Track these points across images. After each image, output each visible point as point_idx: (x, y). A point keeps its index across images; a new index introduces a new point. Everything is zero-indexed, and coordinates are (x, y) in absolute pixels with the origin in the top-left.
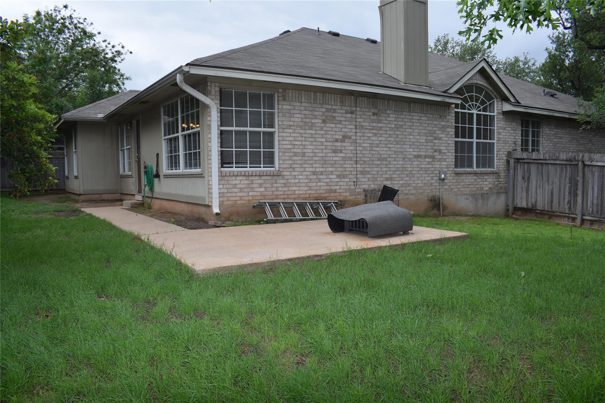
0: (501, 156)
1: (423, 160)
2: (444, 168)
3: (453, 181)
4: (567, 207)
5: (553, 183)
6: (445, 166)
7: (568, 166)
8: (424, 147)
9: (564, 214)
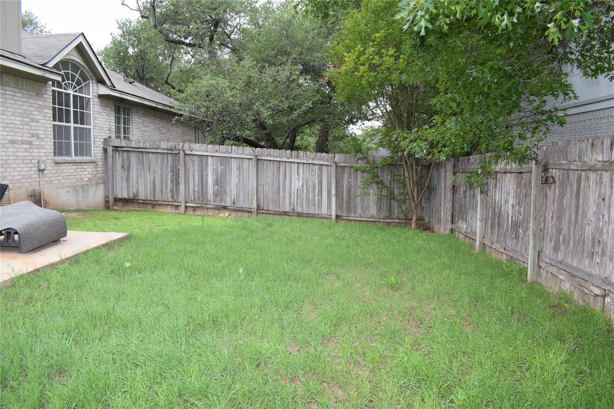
0: (98, 143)
1: (20, 147)
2: (43, 156)
3: (53, 172)
4: (169, 195)
5: (155, 172)
6: (44, 154)
7: (169, 155)
8: (19, 130)
9: (168, 203)
